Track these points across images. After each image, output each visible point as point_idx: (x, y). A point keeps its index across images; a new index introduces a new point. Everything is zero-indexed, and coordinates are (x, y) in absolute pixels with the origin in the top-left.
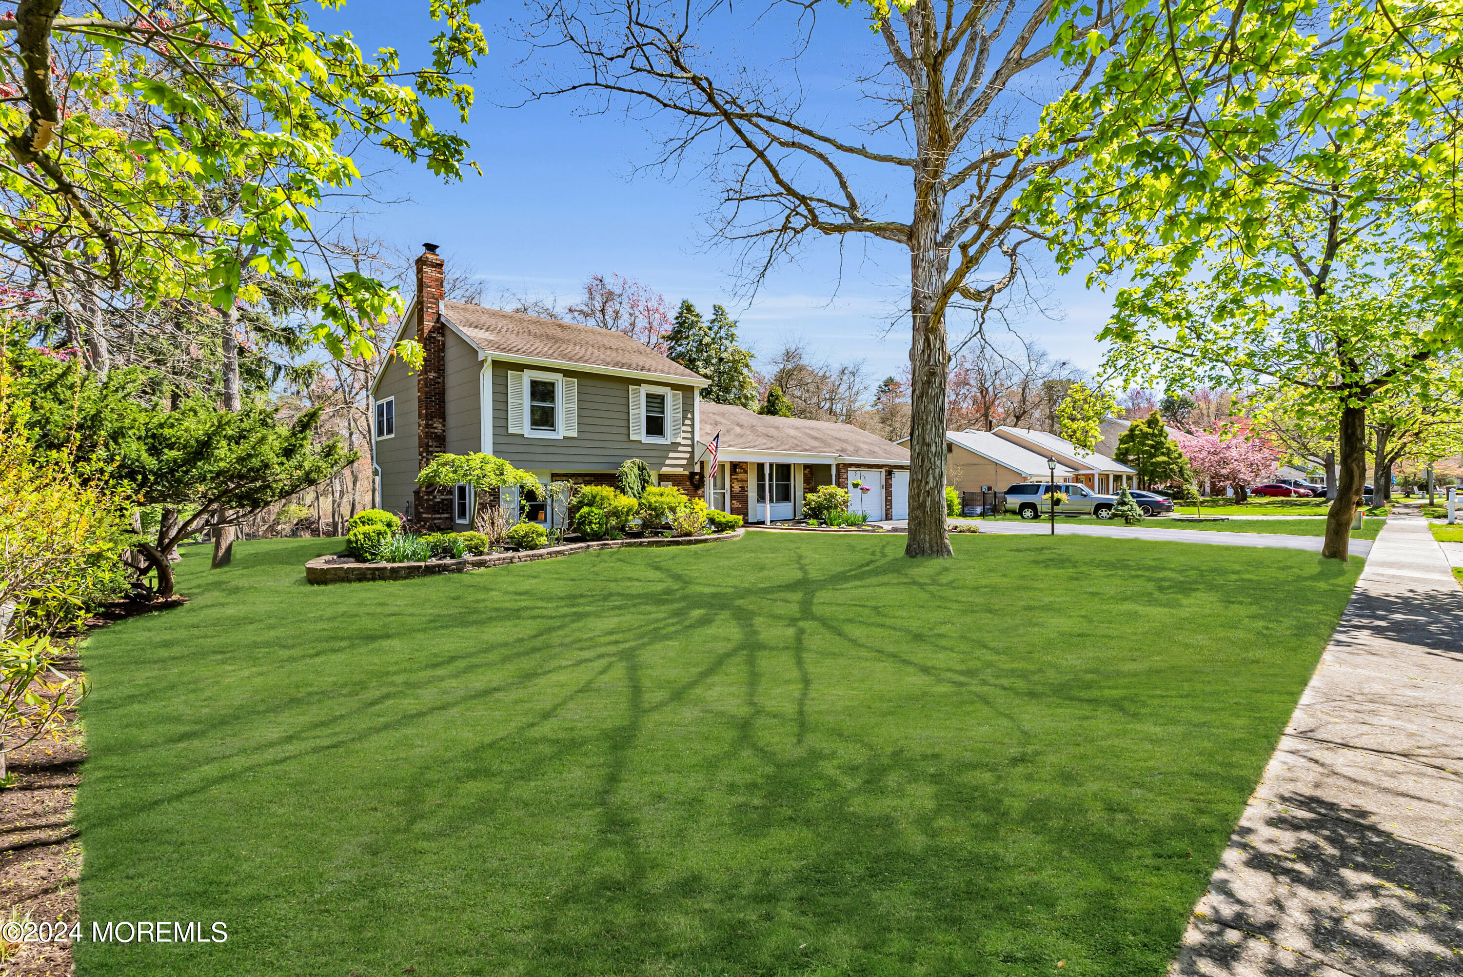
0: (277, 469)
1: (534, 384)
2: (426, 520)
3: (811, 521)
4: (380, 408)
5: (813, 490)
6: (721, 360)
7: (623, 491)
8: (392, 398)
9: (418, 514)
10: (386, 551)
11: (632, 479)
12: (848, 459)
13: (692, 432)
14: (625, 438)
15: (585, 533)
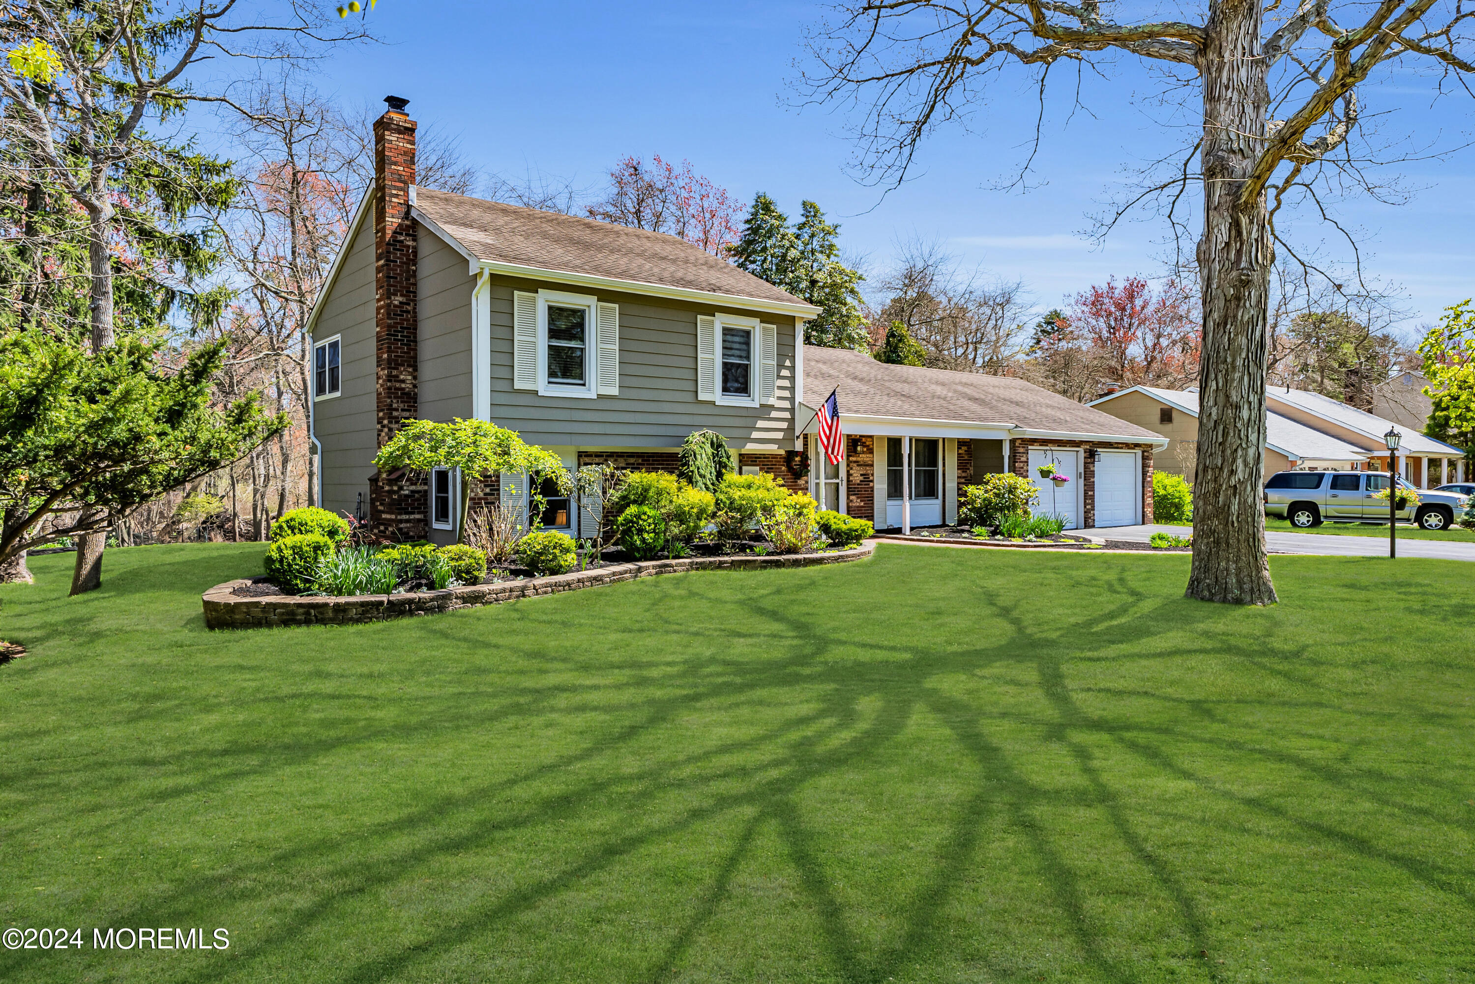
0: (155, 442)
1: (555, 312)
2: (387, 523)
3: (977, 529)
4: (320, 352)
5: (977, 480)
6: (813, 282)
7: (690, 481)
8: (337, 337)
9: (375, 514)
10: (325, 575)
11: (703, 462)
12: (1030, 432)
13: (792, 389)
14: (689, 397)
15: (633, 547)
